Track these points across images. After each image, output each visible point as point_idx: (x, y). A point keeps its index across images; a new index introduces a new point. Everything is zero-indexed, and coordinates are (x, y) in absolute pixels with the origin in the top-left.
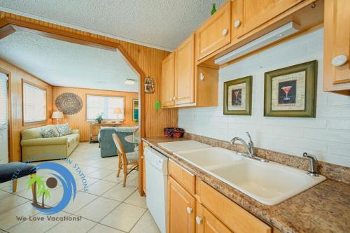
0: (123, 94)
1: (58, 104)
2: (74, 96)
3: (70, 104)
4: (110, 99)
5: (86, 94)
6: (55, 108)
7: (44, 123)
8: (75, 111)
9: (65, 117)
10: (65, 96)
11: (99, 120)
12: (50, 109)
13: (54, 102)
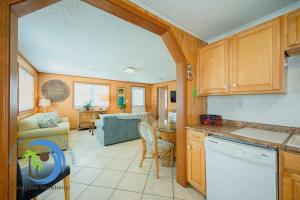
1: (44, 91)
2: (61, 83)
5: (73, 82)
6: (41, 95)
8: (63, 98)
9: (52, 105)
11: (87, 108)
13: (40, 89)
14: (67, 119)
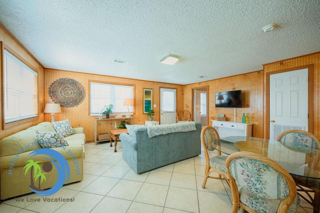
0: (131, 82)
1: (52, 93)
2: (74, 83)
3: (69, 94)
4: (117, 87)
5: (90, 81)
6: (49, 99)
7: (34, 121)
8: (76, 102)
9: (63, 111)
10: (62, 82)
11: (107, 114)
12: (41, 99)
13: (47, 90)
14: (81, 129)
